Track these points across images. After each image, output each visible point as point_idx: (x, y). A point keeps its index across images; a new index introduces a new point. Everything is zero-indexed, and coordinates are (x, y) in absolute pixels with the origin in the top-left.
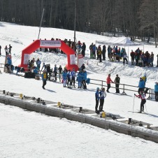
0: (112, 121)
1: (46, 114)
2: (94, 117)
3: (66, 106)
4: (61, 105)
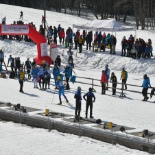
1: (29, 125)
2: (95, 128)
4: (49, 114)
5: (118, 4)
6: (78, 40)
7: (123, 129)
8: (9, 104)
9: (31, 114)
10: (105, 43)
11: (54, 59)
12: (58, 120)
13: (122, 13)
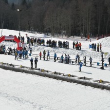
0: (46, 73)
3: (24, 67)
4: (22, 67)
5: (45, 29)
6: (32, 41)
7: (47, 72)
8: (8, 64)
9: (15, 67)
10: (41, 42)
11: (23, 48)
12: (25, 69)
13: (47, 32)
